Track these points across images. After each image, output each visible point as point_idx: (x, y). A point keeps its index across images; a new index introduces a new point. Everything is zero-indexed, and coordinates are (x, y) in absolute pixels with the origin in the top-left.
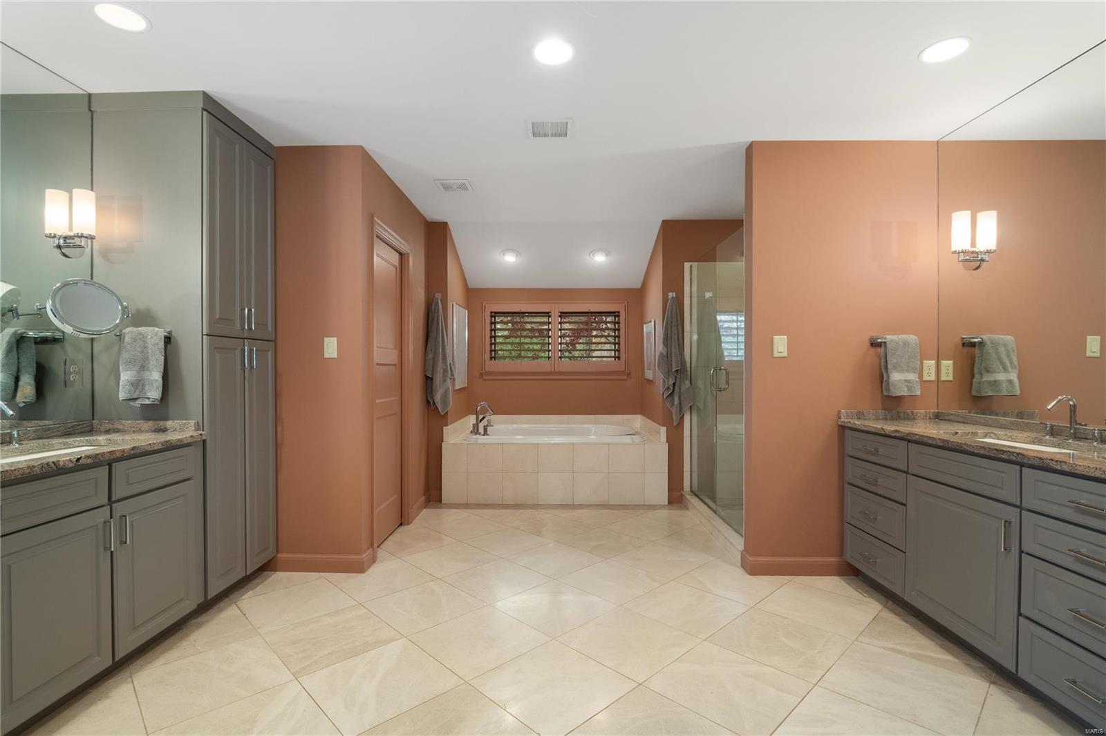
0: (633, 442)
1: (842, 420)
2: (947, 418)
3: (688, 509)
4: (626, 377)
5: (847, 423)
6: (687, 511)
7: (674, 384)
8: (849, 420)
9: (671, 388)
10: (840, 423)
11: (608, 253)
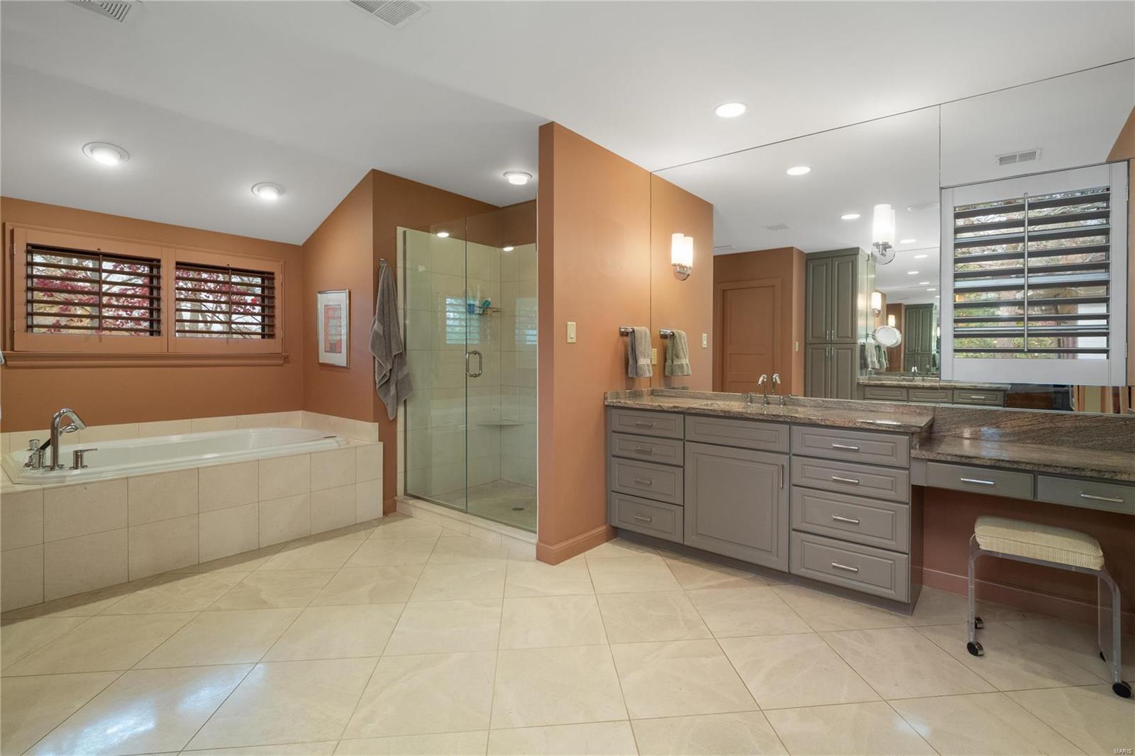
0: (339, 446)
1: (609, 400)
2: (660, 394)
3: (410, 517)
4: (282, 362)
5: (616, 402)
6: (409, 520)
7: (391, 370)
8: (618, 400)
9: (388, 374)
10: (606, 403)
11: (281, 190)
